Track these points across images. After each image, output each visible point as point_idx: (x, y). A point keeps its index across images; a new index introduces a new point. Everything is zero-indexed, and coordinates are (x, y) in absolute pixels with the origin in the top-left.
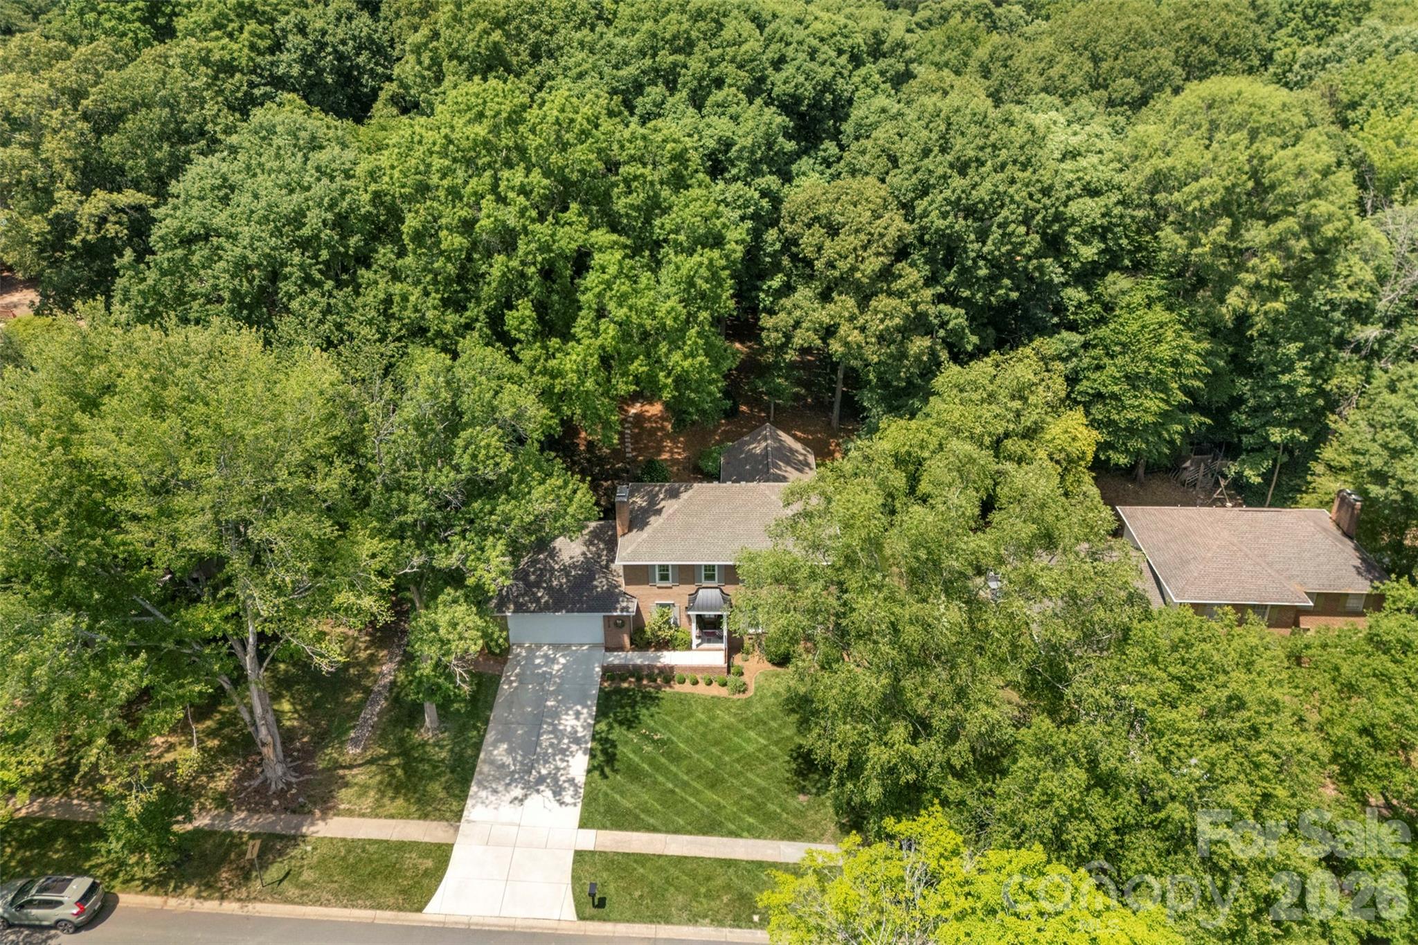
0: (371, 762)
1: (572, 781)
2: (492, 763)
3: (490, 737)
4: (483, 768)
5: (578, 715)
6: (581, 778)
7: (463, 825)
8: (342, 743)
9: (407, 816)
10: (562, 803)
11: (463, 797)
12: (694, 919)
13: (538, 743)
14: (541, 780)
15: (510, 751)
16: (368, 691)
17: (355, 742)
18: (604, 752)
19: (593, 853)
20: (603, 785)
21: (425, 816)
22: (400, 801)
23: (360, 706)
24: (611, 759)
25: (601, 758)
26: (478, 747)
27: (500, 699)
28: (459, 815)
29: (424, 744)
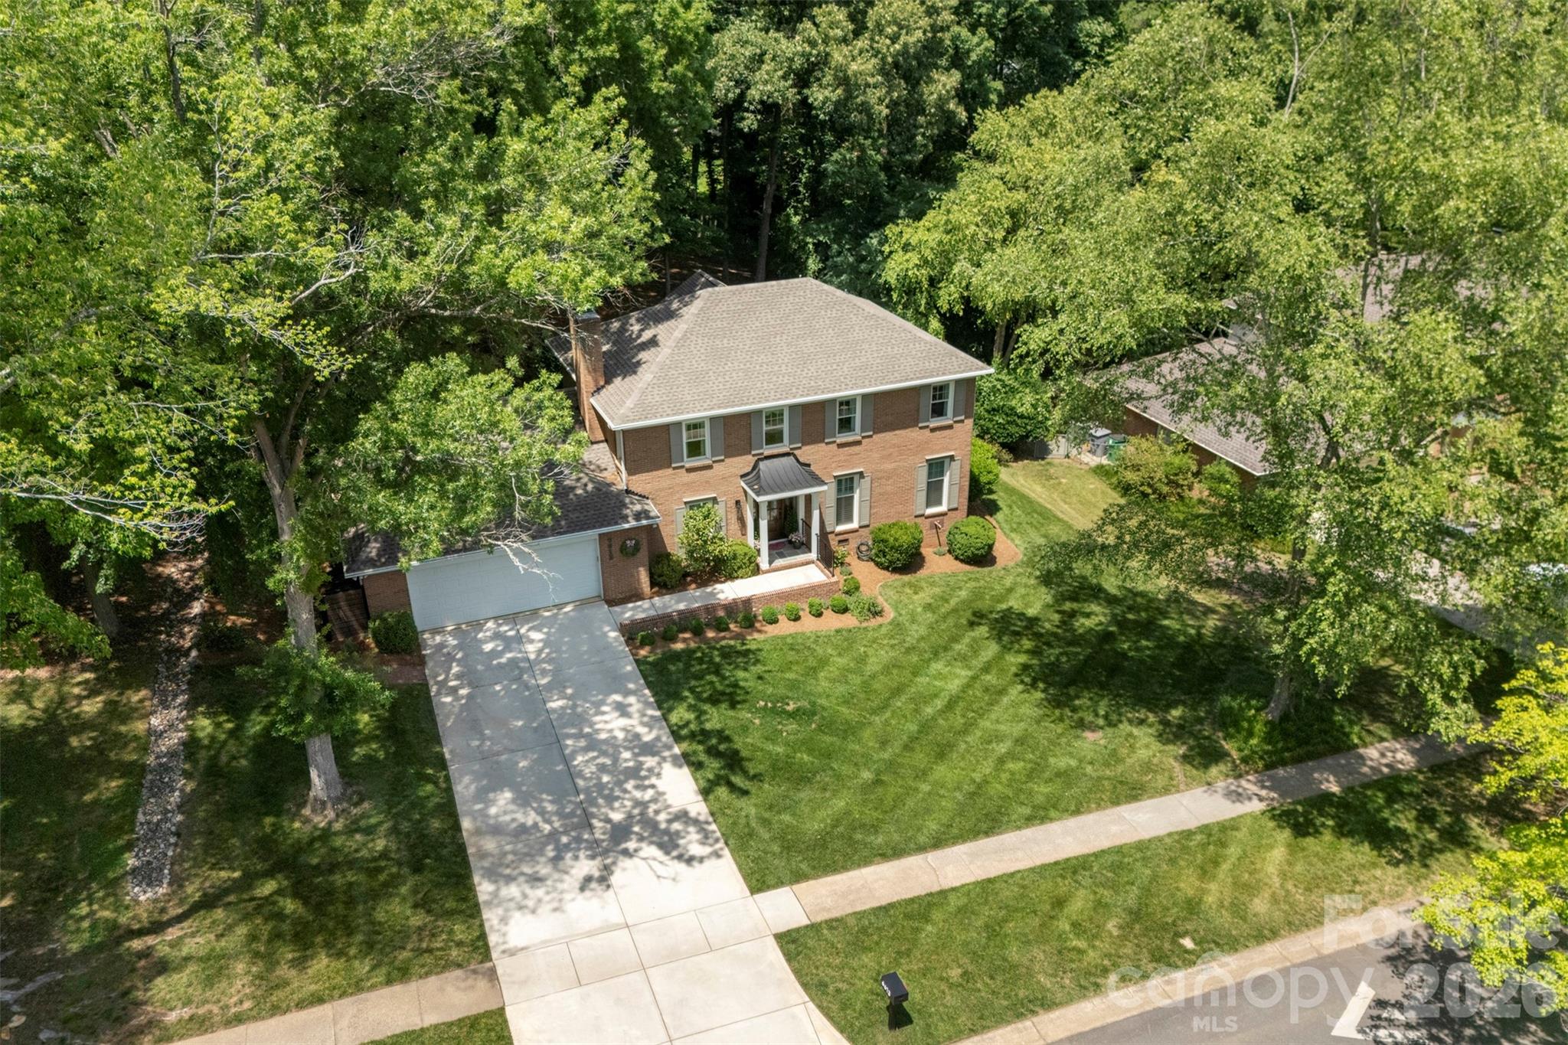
0: (207, 903)
1: (683, 816)
2: (497, 830)
3: (464, 787)
4: (480, 846)
5: (622, 710)
6: (698, 808)
7: (502, 965)
8: (113, 886)
9: (358, 987)
10: (690, 860)
11: (471, 910)
12: (1090, 983)
13: (572, 774)
14: (620, 833)
15: (523, 800)
16: (134, 772)
17: (147, 875)
18: (712, 752)
19: (814, 927)
20: (748, 807)
21: (401, 974)
22: (321, 963)
23: (129, 801)
24: (734, 761)
25: (714, 765)
26: (449, 809)
27: (447, 723)
28: (480, 947)
29: (326, 834)
